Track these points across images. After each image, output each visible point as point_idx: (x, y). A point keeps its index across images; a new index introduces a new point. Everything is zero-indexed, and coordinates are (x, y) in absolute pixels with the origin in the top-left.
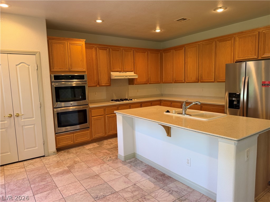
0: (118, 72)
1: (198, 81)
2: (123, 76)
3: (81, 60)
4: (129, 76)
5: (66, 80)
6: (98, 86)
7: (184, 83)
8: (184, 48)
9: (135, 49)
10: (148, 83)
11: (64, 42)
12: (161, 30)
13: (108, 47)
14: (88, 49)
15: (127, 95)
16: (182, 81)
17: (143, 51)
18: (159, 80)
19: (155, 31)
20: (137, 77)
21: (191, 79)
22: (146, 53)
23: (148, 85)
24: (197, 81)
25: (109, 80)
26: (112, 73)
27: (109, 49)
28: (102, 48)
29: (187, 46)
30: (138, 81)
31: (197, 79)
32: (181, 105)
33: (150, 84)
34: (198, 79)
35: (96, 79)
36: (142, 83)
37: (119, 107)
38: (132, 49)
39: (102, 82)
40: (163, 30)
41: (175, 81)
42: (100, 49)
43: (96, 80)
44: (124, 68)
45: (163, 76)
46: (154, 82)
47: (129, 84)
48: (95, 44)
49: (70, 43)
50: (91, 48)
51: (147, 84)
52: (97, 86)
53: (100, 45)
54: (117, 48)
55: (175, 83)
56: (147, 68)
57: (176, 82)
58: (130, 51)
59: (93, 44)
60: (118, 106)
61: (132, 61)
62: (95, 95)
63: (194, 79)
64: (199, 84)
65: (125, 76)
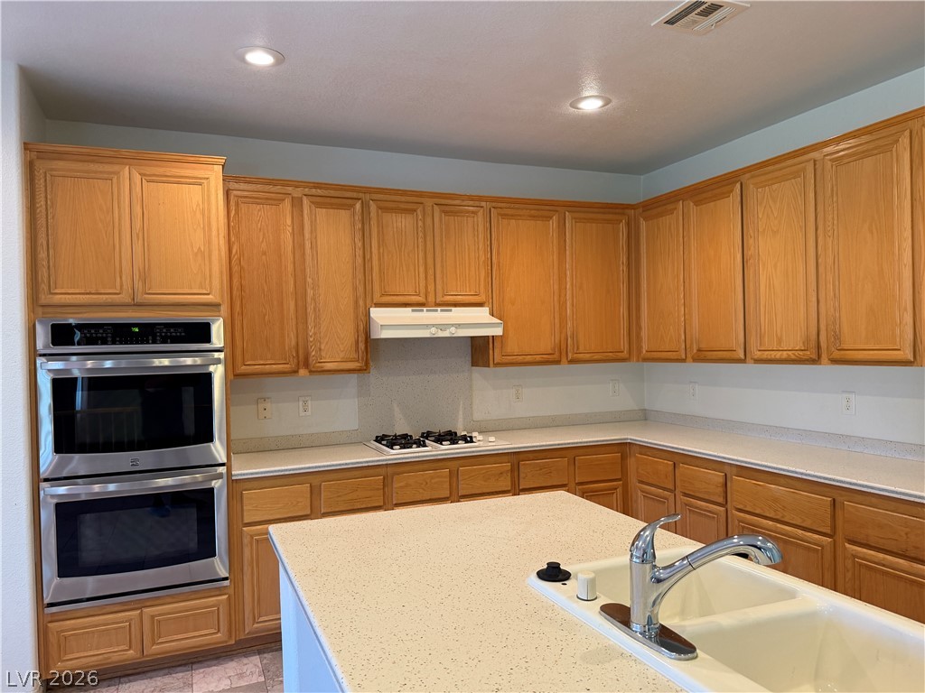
0: (410, 309)
1: (819, 356)
2: (427, 326)
3: (195, 250)
4: (459, 326)
5: (114, 343)
6: (303, 372)
7: (743, 361)
8: (738, 185)
9: (494, 204)
10: (564, 360)
11: (116, 168)
12: (607, 102)
13: (361, 195)
14: (258, 204)
15: (461, 413)
16: (734, 355)
17: (538, 210)
18: (624, 345)
19: (573, 105)
20: (498, 331)
21: (780, 341)
22: (553, 223)
23: (564, 367)
24: (812, 354)
25: (362, 346)
26: (375, 313)
27: (365, 206)
28: (328, 200)
29: (752, 177)
30: (512, 347)
31: (813, 343)
32: (721, 480)
33: (572, 361)
34: (819, 347)
35: (291, 340)
36: (528, 358)
37: (395, 477)
38: (483, 204)
39: (323, 354)
40: (615, 102)
41: (699, 350)
42: (319, 205)
43: (293, 343)
44: (439, 287)
45: (639, 328)
46: (597, 357)
47: (474, 363)
48: (297, 184)
49: (145, 175)
50: (276, 201)
51: (558, 362)
52: (296, 372)
53: (318, 186)
54: (403, 199)
55: (697, 359)
56: (556, 287)
57: (702, 356)
58: (473, 212)
59: (285, 183)
60: (390, 470)
61: (482, 259)
62: (302, 414)
63: (794, 341)
64: (825, 370)
65: (433, 325)
